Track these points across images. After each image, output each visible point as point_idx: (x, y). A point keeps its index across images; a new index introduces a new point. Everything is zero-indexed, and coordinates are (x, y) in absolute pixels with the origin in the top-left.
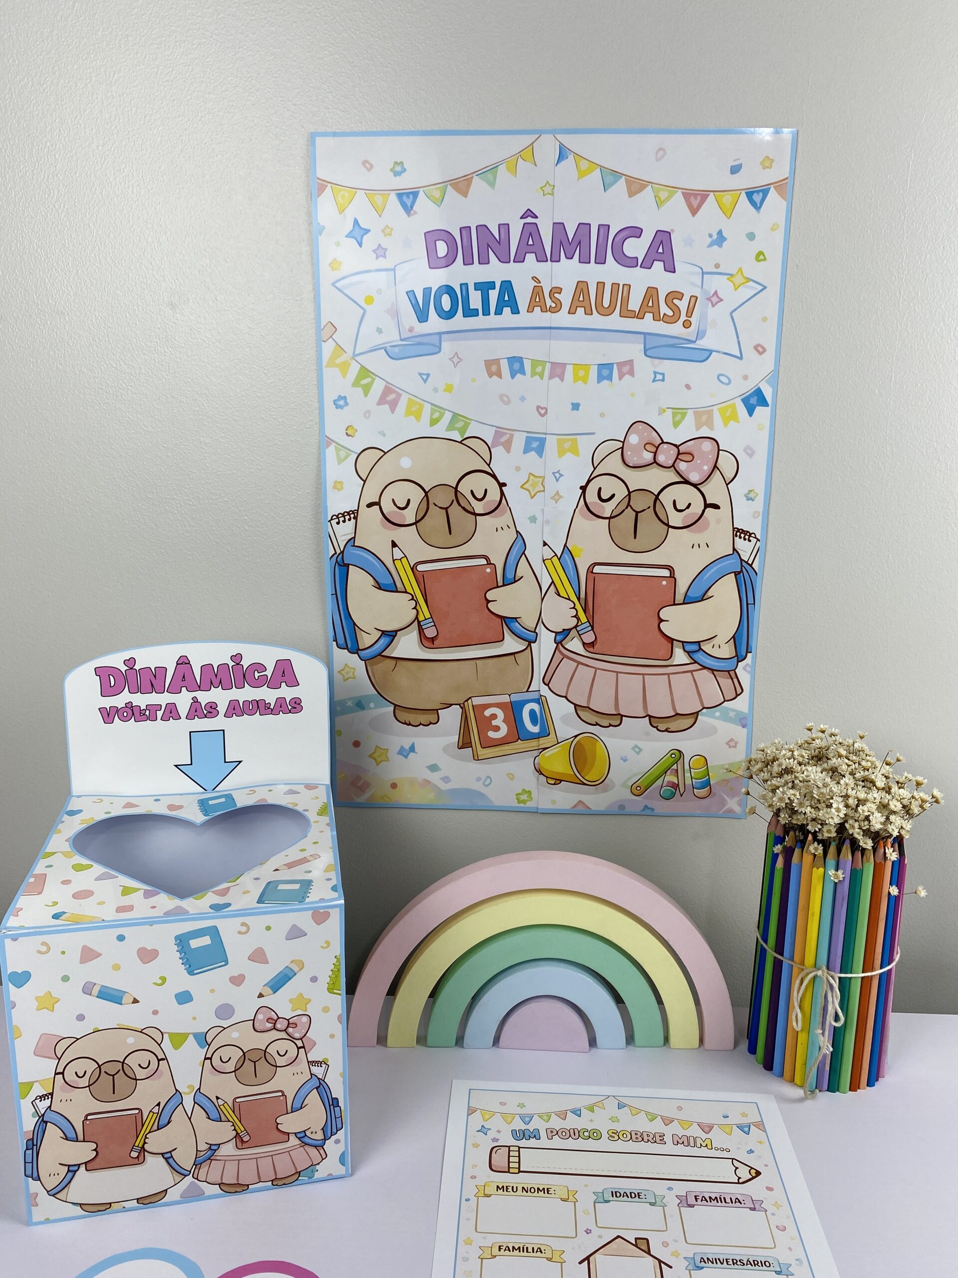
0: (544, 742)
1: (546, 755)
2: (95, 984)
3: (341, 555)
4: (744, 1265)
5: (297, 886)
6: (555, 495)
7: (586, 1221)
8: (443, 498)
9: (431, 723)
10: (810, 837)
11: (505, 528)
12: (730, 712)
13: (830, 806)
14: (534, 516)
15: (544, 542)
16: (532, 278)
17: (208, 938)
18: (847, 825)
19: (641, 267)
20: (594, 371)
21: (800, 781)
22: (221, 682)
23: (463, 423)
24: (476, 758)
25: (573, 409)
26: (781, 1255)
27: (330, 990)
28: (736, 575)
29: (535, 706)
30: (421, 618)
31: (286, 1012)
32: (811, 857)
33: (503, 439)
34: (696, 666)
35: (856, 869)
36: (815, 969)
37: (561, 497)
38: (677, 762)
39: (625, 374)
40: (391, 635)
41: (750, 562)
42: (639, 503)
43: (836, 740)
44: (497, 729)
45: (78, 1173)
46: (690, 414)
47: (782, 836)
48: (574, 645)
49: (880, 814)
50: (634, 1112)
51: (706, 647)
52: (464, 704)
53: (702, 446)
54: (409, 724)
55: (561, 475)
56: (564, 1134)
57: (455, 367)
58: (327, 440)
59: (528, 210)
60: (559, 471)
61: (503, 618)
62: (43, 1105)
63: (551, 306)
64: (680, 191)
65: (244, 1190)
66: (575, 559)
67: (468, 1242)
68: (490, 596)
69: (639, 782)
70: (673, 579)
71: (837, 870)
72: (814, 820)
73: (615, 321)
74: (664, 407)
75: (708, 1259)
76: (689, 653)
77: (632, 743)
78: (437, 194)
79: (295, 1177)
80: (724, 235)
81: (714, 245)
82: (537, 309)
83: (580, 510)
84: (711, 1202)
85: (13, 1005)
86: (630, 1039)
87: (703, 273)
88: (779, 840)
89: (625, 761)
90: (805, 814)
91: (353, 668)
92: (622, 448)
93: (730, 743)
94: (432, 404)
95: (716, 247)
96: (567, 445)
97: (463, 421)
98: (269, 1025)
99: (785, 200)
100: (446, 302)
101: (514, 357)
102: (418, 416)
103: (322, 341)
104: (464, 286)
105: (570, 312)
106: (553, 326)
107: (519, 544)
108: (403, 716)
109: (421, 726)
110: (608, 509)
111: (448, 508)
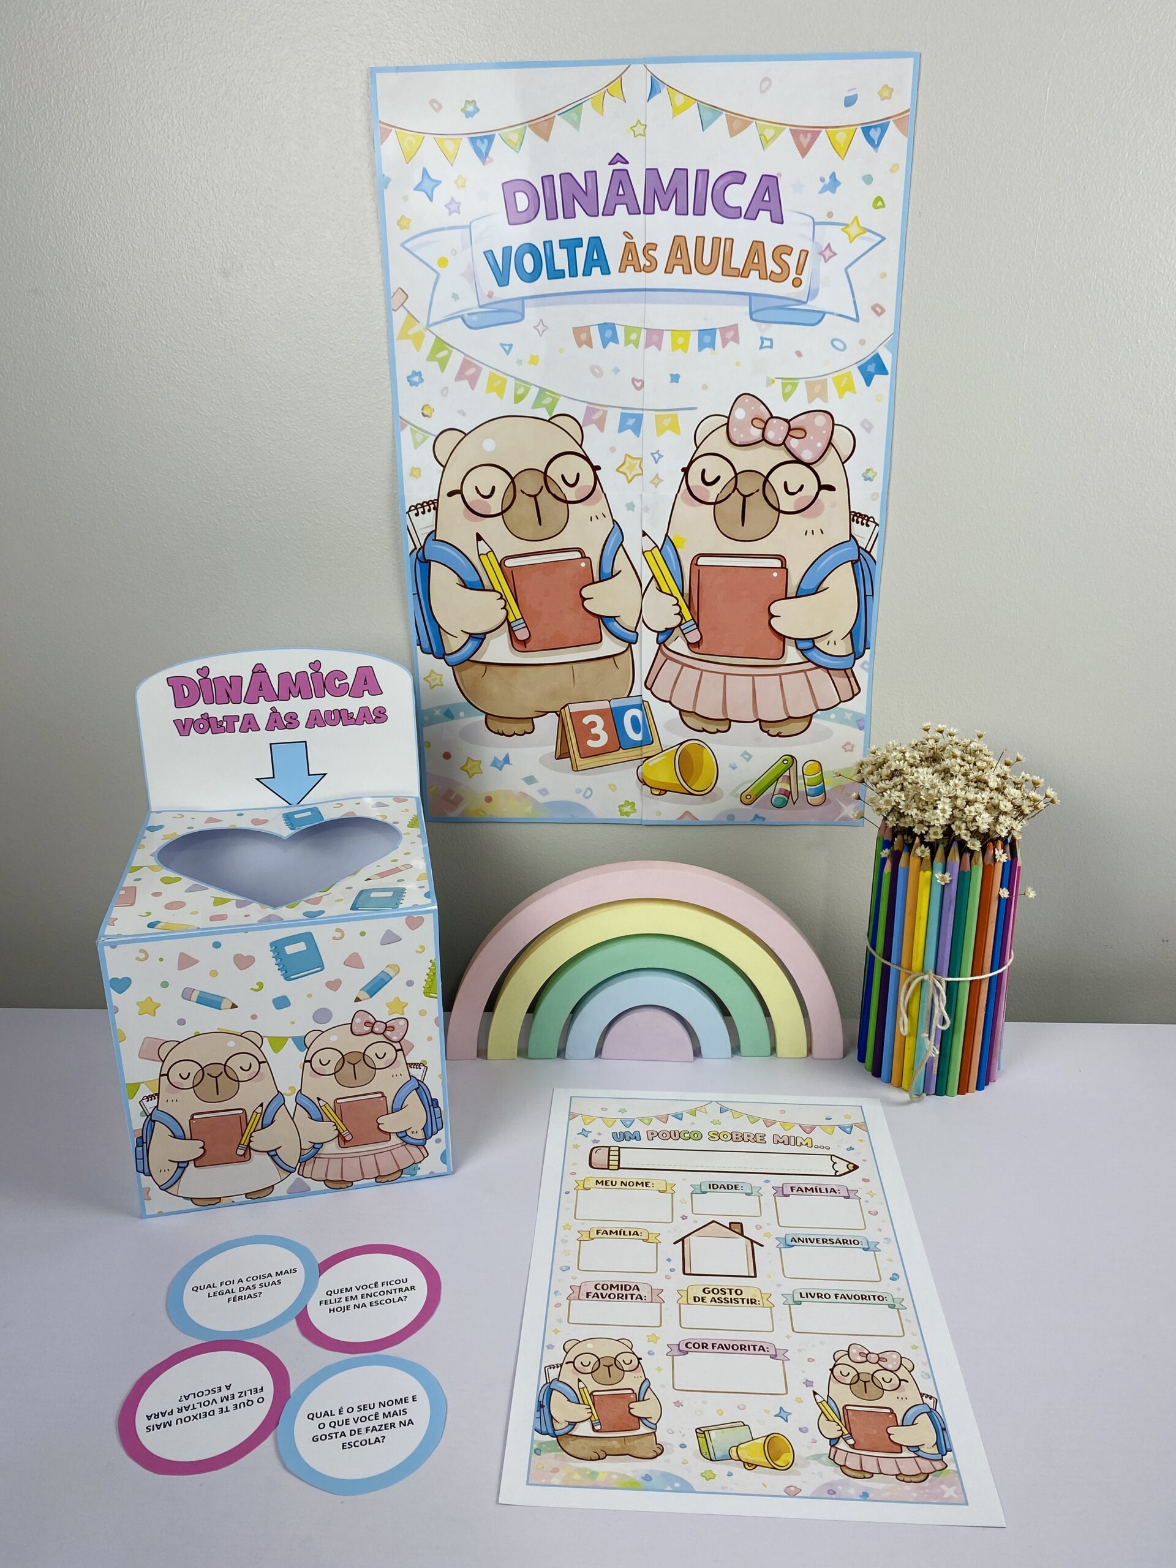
0: (647, 750)
1: (650, 764)
2: (194, 990)
3: (422, 550)
4: (833, 1243)
5: (390, 894)
6: (654, 479)
7: (682, 1209)
8: (531, 484)
9: (525, 733)
10: (917, 840)
11: (600, 516)
12: (846, 714)
13: (935, 808)
14: (632, 502)
15: (643, 532)
16: (624, 233)
17: (303, 944)
18: (953, 827)
19: (745, 217)
20: (694, 338)
21: (909, 783)
22: (300, 691)
23: (551, 399)
24: (575, 769)
25: (672, 381)
26: (871, 1235)
27: (427, 994)
28: (853, 564)
29: (637, 713)
30: (512, 618)
31: (383, 1015)
32: (918, 861)
33: (596, 417)
34: (810, 665)
35: (963, 871)
36: (922, 973)
37: (661, 481)
38: (789, 769)
39: (729, 342)
40: (479, 638)
42: (746, 486)
43: (952, 740)
44: (597, 737)
45: (187, 1169)
46: (802, 383)
47: (890, 840)
48: (678, 645)
49: (988, 815)
50: (735, 1116)
51: (821, 644)
52: (560, 711)
53: (815, 421)
54: (503, 734)
55: (661, 456)
56: (664, 1135)
57: (540, 336)
58: (402, 423)
59: (618, 154)
60: (658, 451)
61: (600, 618)
62: (150, 1105)
63: (645, 265)
64: (788, 128)
65: (348, 1187)
66: (678, 550)
67: (567, 1227)
68: (586, 592)
69: (749, 789)
70: (785, 570)
71: (944, 872)
72: (921, 822)
73: (716, 281)
74: (773, 378)
75: (799, 1239)
76: (802, 651)
77: (743, 749)
78: (515, 138)
79: (398, 1174)
80: (838, 177)
81: (826, 191)
82: (630, 269)
83: (682, 495)
84: (806, 1191)
85: (116, 1010)
86: (736, 1049)
87: (814, 224)
88: (888, 844)
89: (734, 768)
90: (911, 816)
91: (440, 675)
92: (727, 424)
93: (846, 747)
94: (516, 378)
95: (829, 193)
96: (666, 422)
97: (551, 396)
98: (367, 1029)
99: (907, 137)
100: (528, 263)
101: (605, 323)
102: (501, 393)
103: (393, 310)
104: (548, 244)
105: (667, 271)
106: (647, 287)
107: (616, 534)
108: (496, 725)
109: (515, 736)
110: (713, 493)
111: (537, 495)
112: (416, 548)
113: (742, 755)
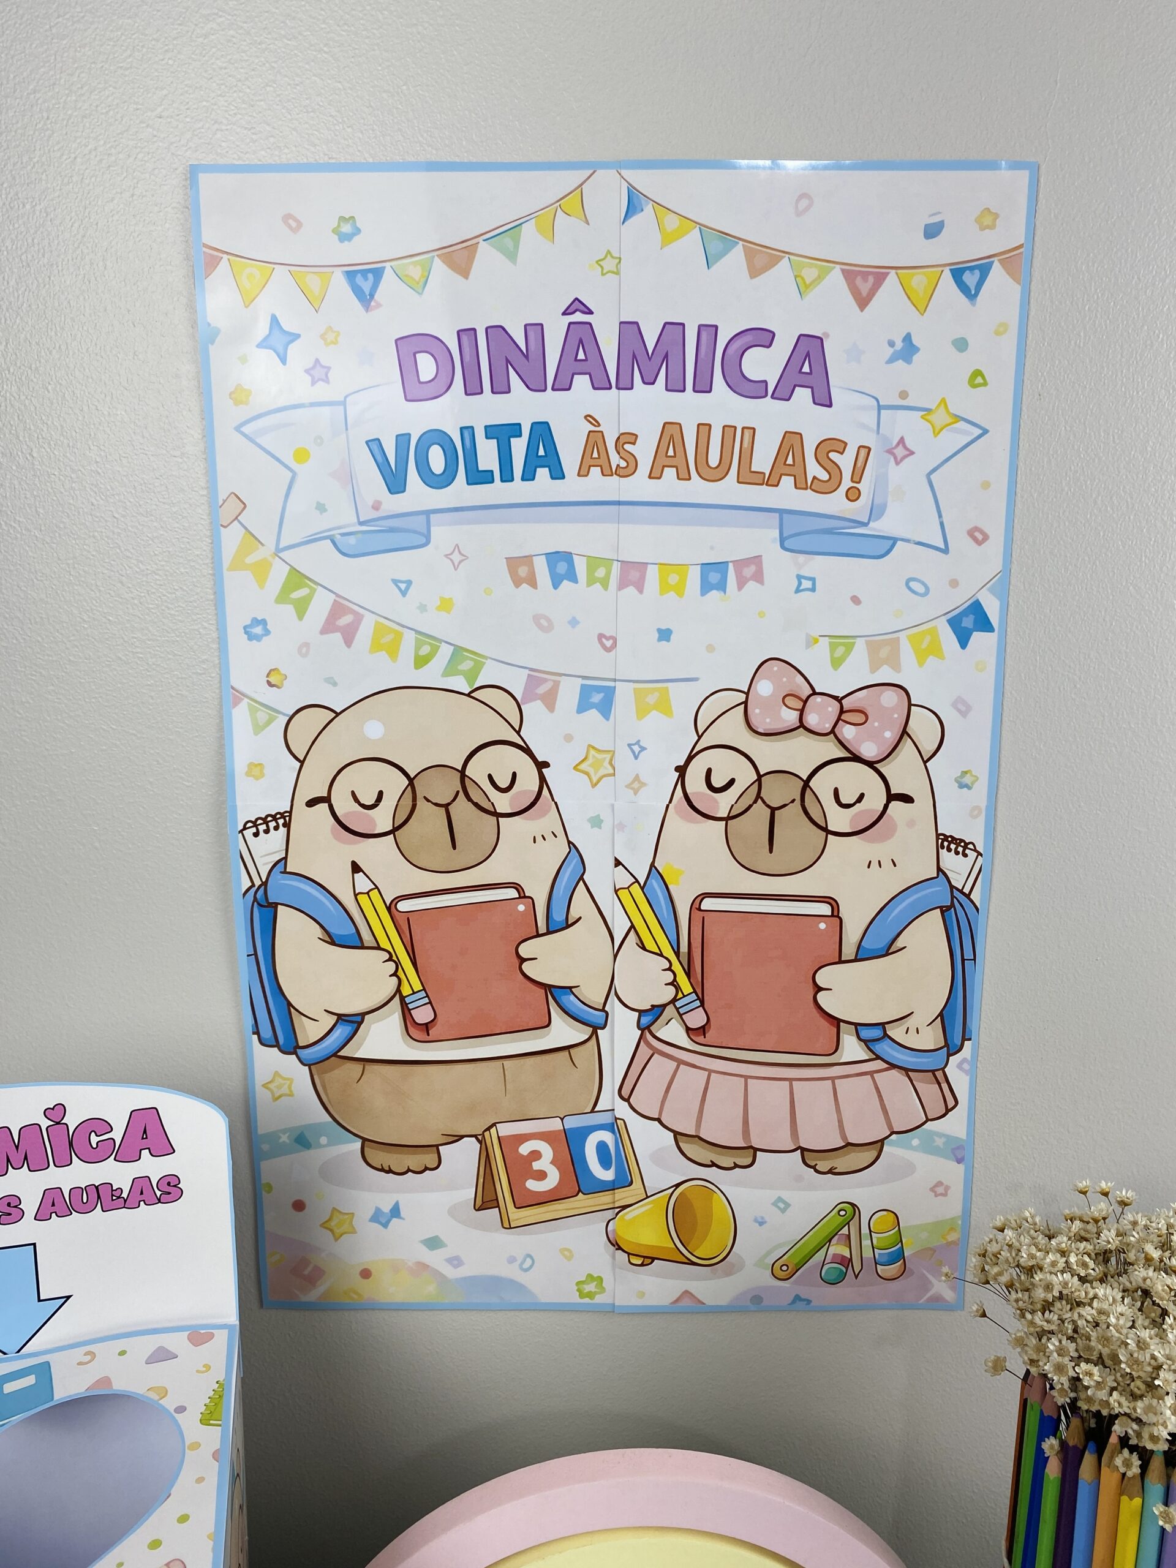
0: (623, 1196)
1: (628, 1217)
3: (262, 888)
6: (633, 782)
8: (440, 787)
9: (426, 1169)
10: (1113, 1440)
11: (549, 836)
12: (936, 1138)
14: (599, 815)
15: (616, 859)
16: (585, 417)
19: (773, 396)
20: (695, 574)
22: (26, 1158)
23: (472, 663)
24: (507, 1225)
25: (660, 640)
28: (942, 913)
29: (607, 1137)
30: (406, 990)
32: (1116, 1477)
33: (542, 689)
34: (879, 1065)
37: (643, 784)
38: (848, 1223)
39: (748, 581)
40: (353, 1022)
41: (966, 891)
42: (775, 792)
44: (542, 1175)
46: (860, 644)
47: (1052, 1422)
48: (672, 1031)
51: (895, 1032)
52: (483, 1135)
53: (882, 698)
54: (390, 1171)
55: (643, 749)
57: (456, 570)
58: (234, 694)
59: (576, 299)
60: (639, 741)
61: (547, 988)
63: (618, 465)
64: (838, 267)
66: (670, 887)
68: (525, 950)
69: (785, 1257)
70: (838, 919)
72: (1127, 1415)
73: (729, 490)
74: (815, 634)
76: (867, 1043)
77: (773, 1194)
78: (416, 273)
80: (915, 341)
81: (897, 359)
82: (595, 471)
83: (676, 807)
87: (880, 408)
88: (1053, 1429)
89: (761, 1224)
91: (288, 1079)
92: (745, 703)
93: (936, 1189)
94: (417, 632)
95: (900, 363)
96: (651, 699)
97: (472, 659)
99: (1019, 284)
100: (437, 460)
101: (557, 552)
102: (393, 653)
103: (222, 525)
104: (467, 432)
105: (652, 476)
106: (622, 499)
107: (574, 863)
108: (378, 1157)
109: (410, 1173)
110: (723, 803)
111: (449, 804)
112: (253, 885)
113: (775, 1204)
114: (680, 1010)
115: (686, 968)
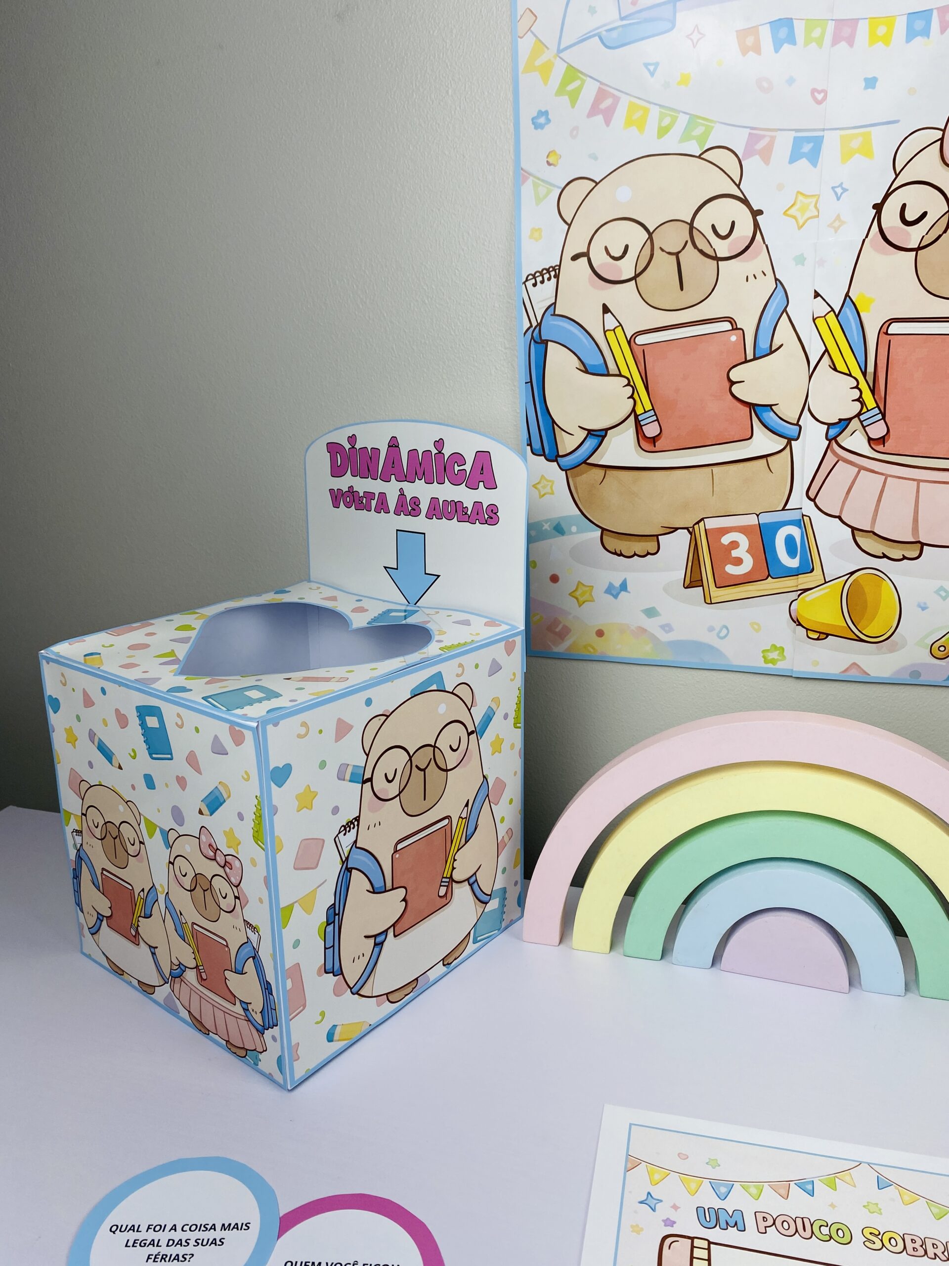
0: (804, 581)
1: (808, 599)
3: (538, 328)
6: (834, 221)
8: (673, 238)
9: (648, 554)
11: (759, 275)
14: (802, 254)
15: (815, 291)
20: (901, 25)
23: (704, 128)
24: (709, 601)
25: (866, 88)
29: (795, 532)
30: (640, 411)
33: (760, 145)
37: (843, 223)
39: (948, 26)
40: (599, 435)
44: (738, 562)
48: (855, 440)
52: (693, 527)
54: (621, 555)
55: (845, 190)
57: (694, 47)
58: (524, 174)
60: (842, 183)
61: (752, 406)
66: (861, 314)
68: (734, 375)
69: (943, 639)
77: (937, 583)
83: (871, 240)
86: (912, 985)
89: (923, 609)
91: (550, 481)
92: (942, 140)
94: (660, 106)
96: (855, 144)
97: (703, 125)
101: (780, 19)
102: (641, 126)
103: (519, 37)
107: (779, 297)
108: (613, 543)
109: (636, 556)
110: (914, 236)
111: (680, 252)
112: (531, 326)
113: (937, 592)
114: (864, 423)
115: (872, 386)
